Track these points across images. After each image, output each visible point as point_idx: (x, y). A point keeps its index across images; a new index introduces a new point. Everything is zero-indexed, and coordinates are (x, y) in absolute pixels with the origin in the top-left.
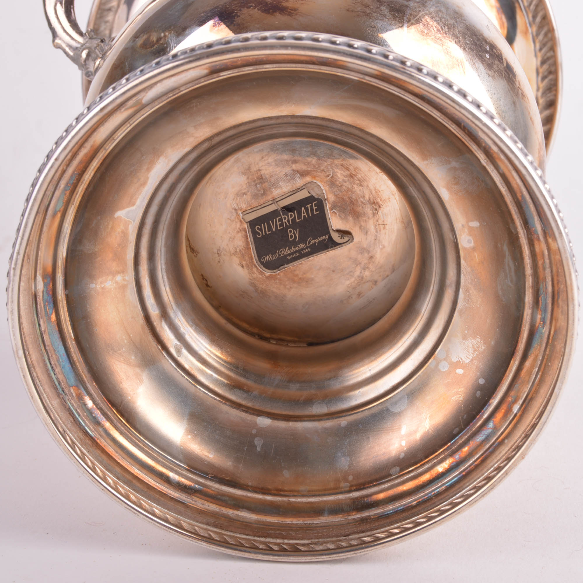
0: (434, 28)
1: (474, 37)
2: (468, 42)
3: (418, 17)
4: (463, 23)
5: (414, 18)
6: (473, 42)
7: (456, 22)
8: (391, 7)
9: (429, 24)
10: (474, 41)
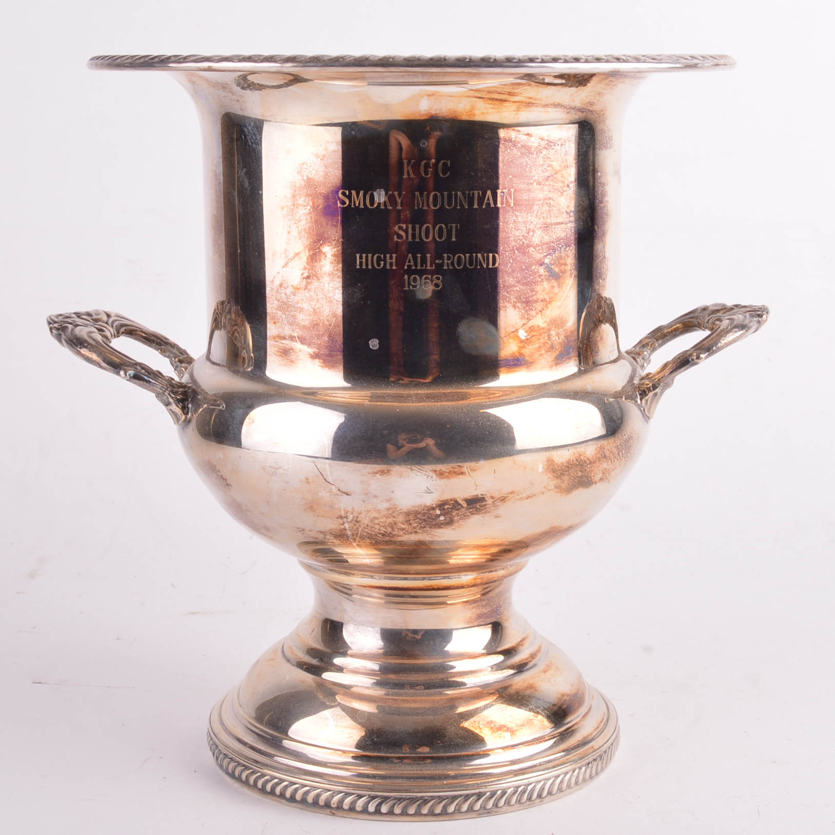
0: (378, 535)
1: (419, 516)
2: (416, 525)
3: (359, 533)
4: (401, 513)
5: (357, 536)
6: (420, 521)
7: (394, 517)
8: (334, 535)
9: (372, 535)
10: (421, 519)
